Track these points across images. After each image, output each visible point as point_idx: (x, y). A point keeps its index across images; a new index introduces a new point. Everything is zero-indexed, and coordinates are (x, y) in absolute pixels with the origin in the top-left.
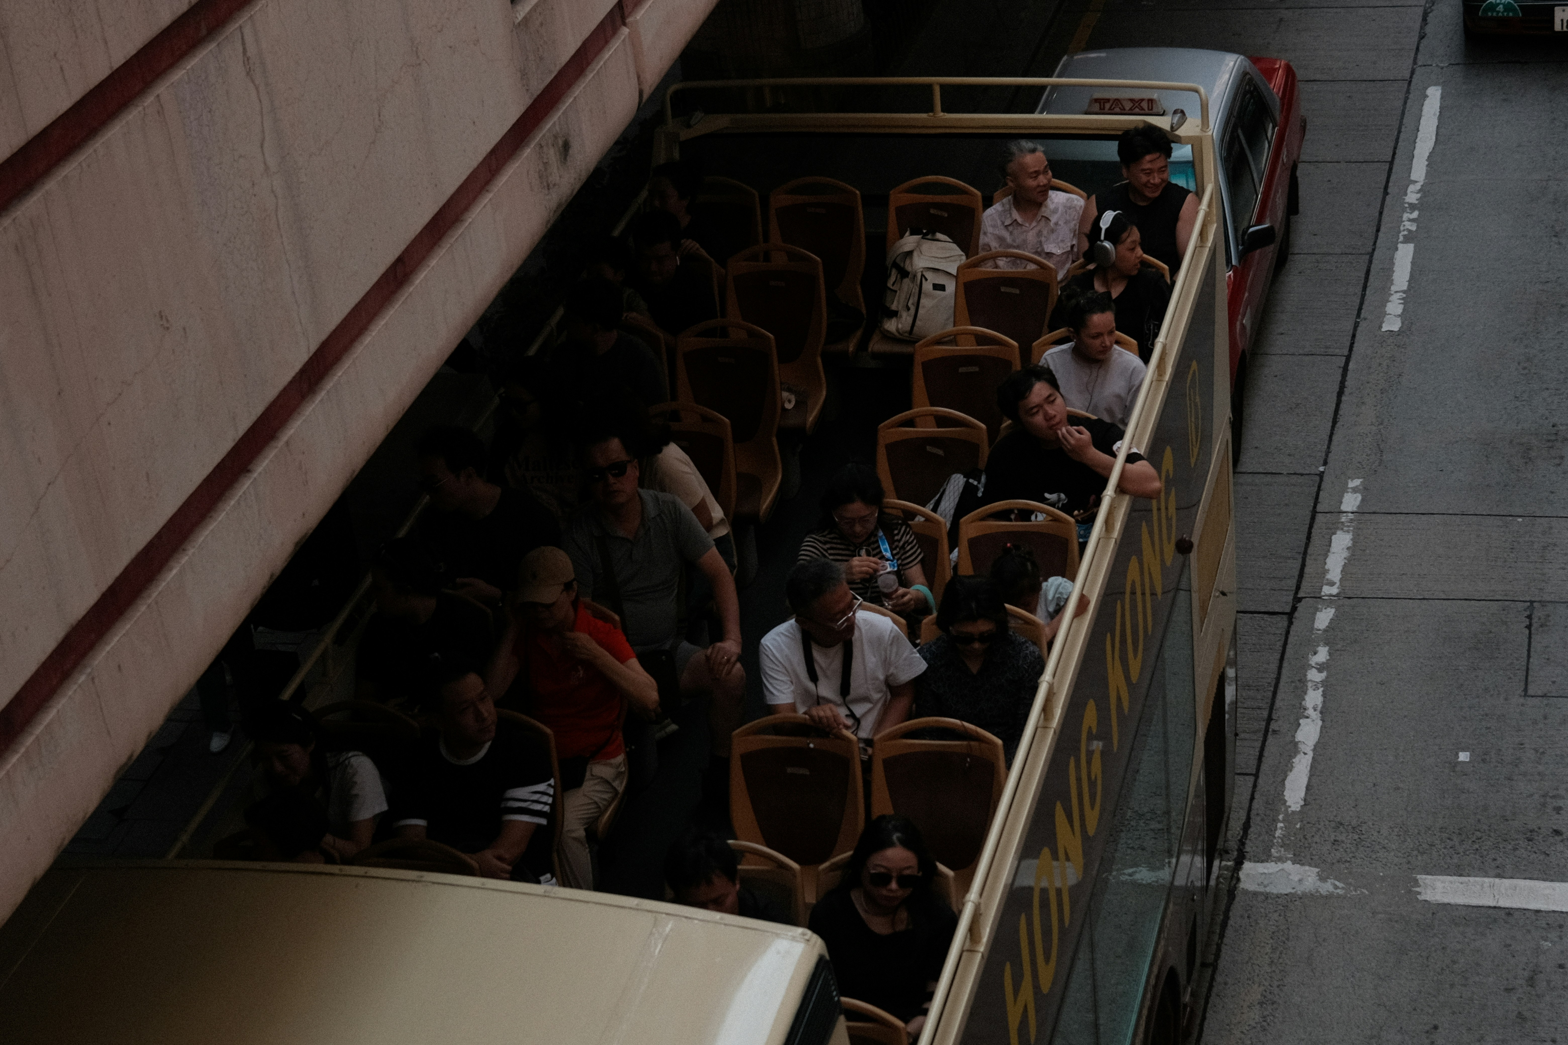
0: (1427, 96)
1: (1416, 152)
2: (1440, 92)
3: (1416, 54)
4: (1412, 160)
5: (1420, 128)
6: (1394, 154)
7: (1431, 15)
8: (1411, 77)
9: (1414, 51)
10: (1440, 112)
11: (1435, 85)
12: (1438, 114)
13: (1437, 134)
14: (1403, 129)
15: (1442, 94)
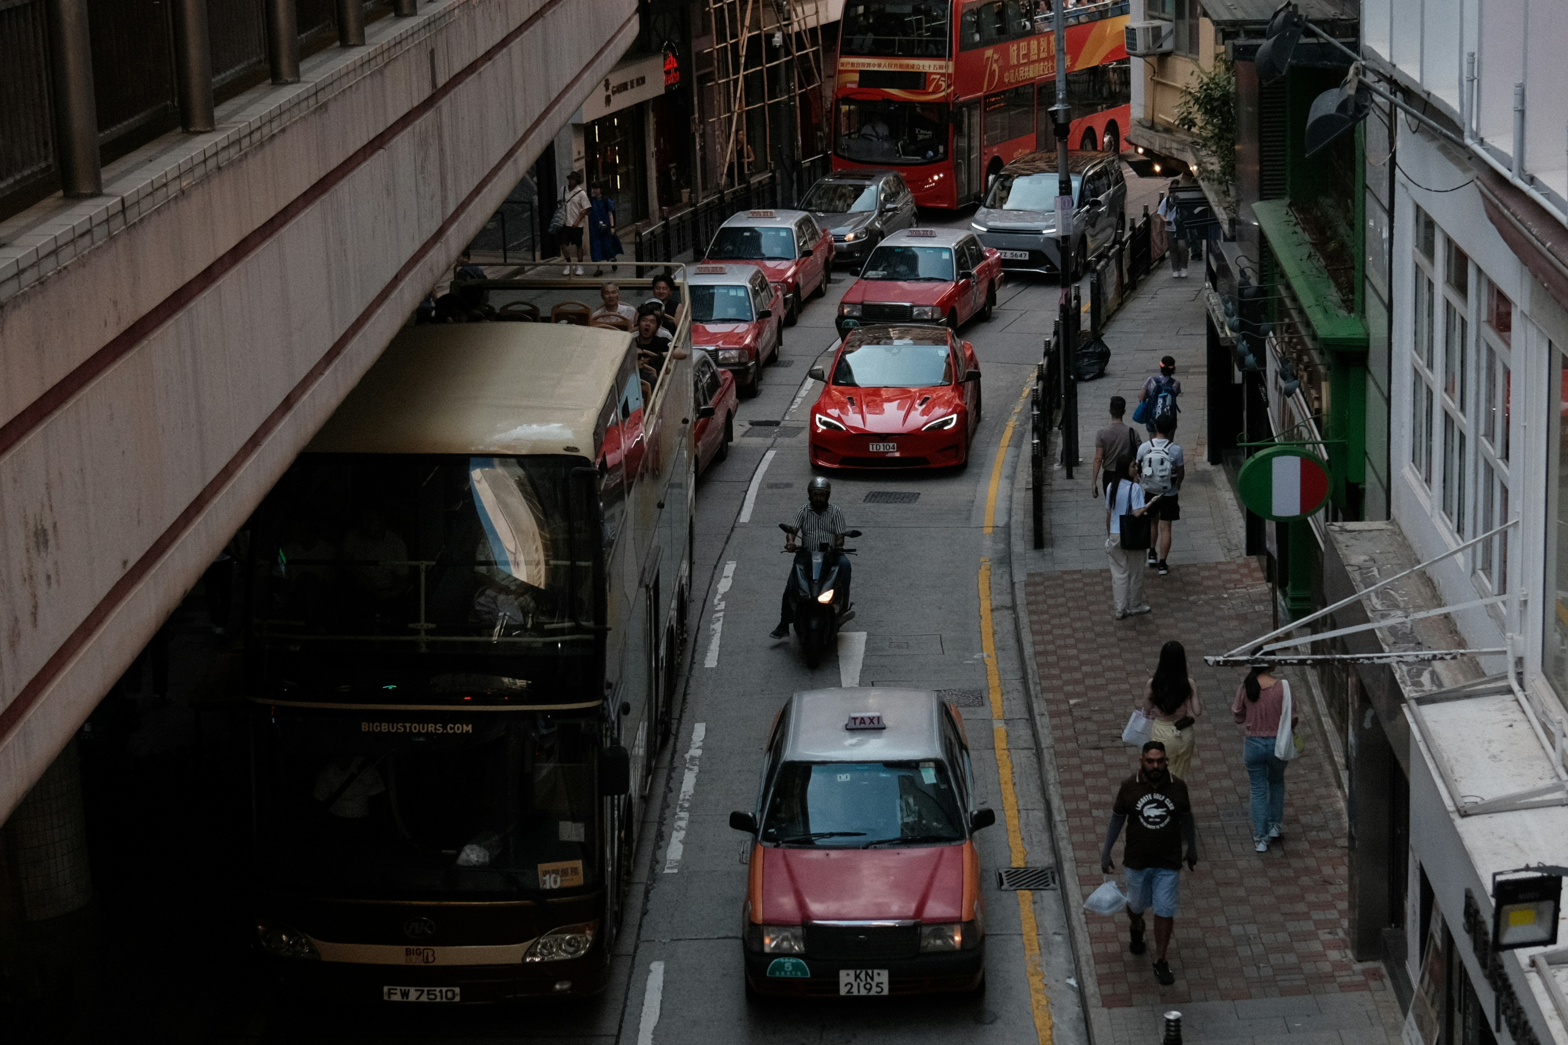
0: (650, 971)
1: (641, 1026)
2: (663, 966)
3: (639, 929)
4: (638, 1034)
5: (645, 1003)
6: (620, 1027)
7: (652, 892)
8: (635, 952)
9: (637, 927)
10: (664, 987)
11: (659, 960)
12: (661, 988)
13: (661, 1009)
14: (629, 1003)
15: (665, 969)
